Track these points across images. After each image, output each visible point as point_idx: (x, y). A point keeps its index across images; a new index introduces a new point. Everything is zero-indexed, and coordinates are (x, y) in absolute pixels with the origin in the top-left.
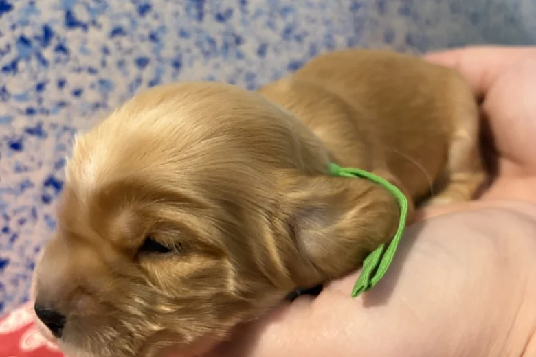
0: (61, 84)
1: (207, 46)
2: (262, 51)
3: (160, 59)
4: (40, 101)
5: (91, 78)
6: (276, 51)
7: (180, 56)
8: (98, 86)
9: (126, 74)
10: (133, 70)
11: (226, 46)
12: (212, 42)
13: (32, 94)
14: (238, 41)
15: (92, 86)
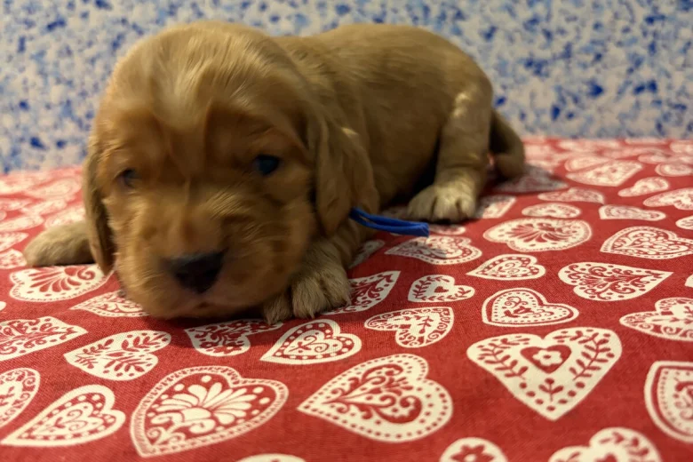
0: (263, 7)
1: (419, 13)
2: (489, 35)
3: (362, 12)
4: (242, 16)
5: (290, 10)
6: (511, 40)
7: (384, 14)
8: (294, 19)
9: (323, 15)
10: (331, 14)
11: (443, 17)
12: (426, 9)
13: (238, 8)
14: (459, 15)
15: (289, 18)
